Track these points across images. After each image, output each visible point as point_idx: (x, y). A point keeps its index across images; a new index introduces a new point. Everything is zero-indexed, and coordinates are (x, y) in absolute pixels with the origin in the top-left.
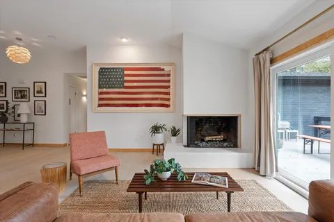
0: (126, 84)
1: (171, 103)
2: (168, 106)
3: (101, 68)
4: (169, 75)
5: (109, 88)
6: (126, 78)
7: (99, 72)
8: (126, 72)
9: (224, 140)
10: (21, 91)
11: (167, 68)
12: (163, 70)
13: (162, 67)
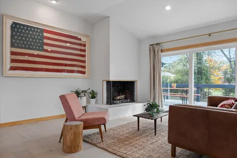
0: (45, 47)
1: (86, 70)
2: (84, 73)
3: (14, 23)
4: (84, 45)
5: (25, 48)
6: (45, 41)
7: (12, 26)
9: (126, 98)
11: (84, 39)
12: (80, 39)
13: (79, 37)
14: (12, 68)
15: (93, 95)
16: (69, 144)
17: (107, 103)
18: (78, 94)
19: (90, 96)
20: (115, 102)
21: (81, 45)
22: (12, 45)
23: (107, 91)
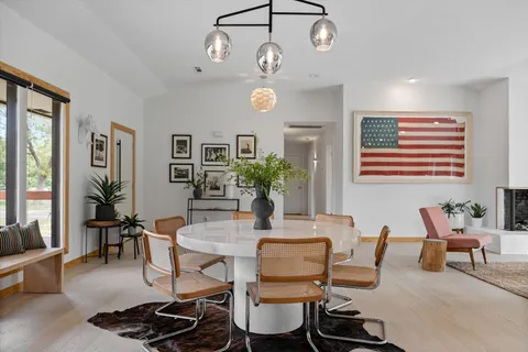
0: (401, 143)
1: (466, 170)
2: (461, 174)
3: (365, 119)
4: (462, 130)
6: (401, 133)
7: (362, 123)
8: (401, 125)
10: (216, 150)
11: (460, 120)
12: (454, 121)
13: (453, 118)
14: (363, 173)
15: (478, 212)
16: (429, 261)
17: (506, 228)
18: (448, 208)
19: (473, 212)
20: (524, 227)
21: (456, 130)
22: (363, 145)
23: (506, 207)
